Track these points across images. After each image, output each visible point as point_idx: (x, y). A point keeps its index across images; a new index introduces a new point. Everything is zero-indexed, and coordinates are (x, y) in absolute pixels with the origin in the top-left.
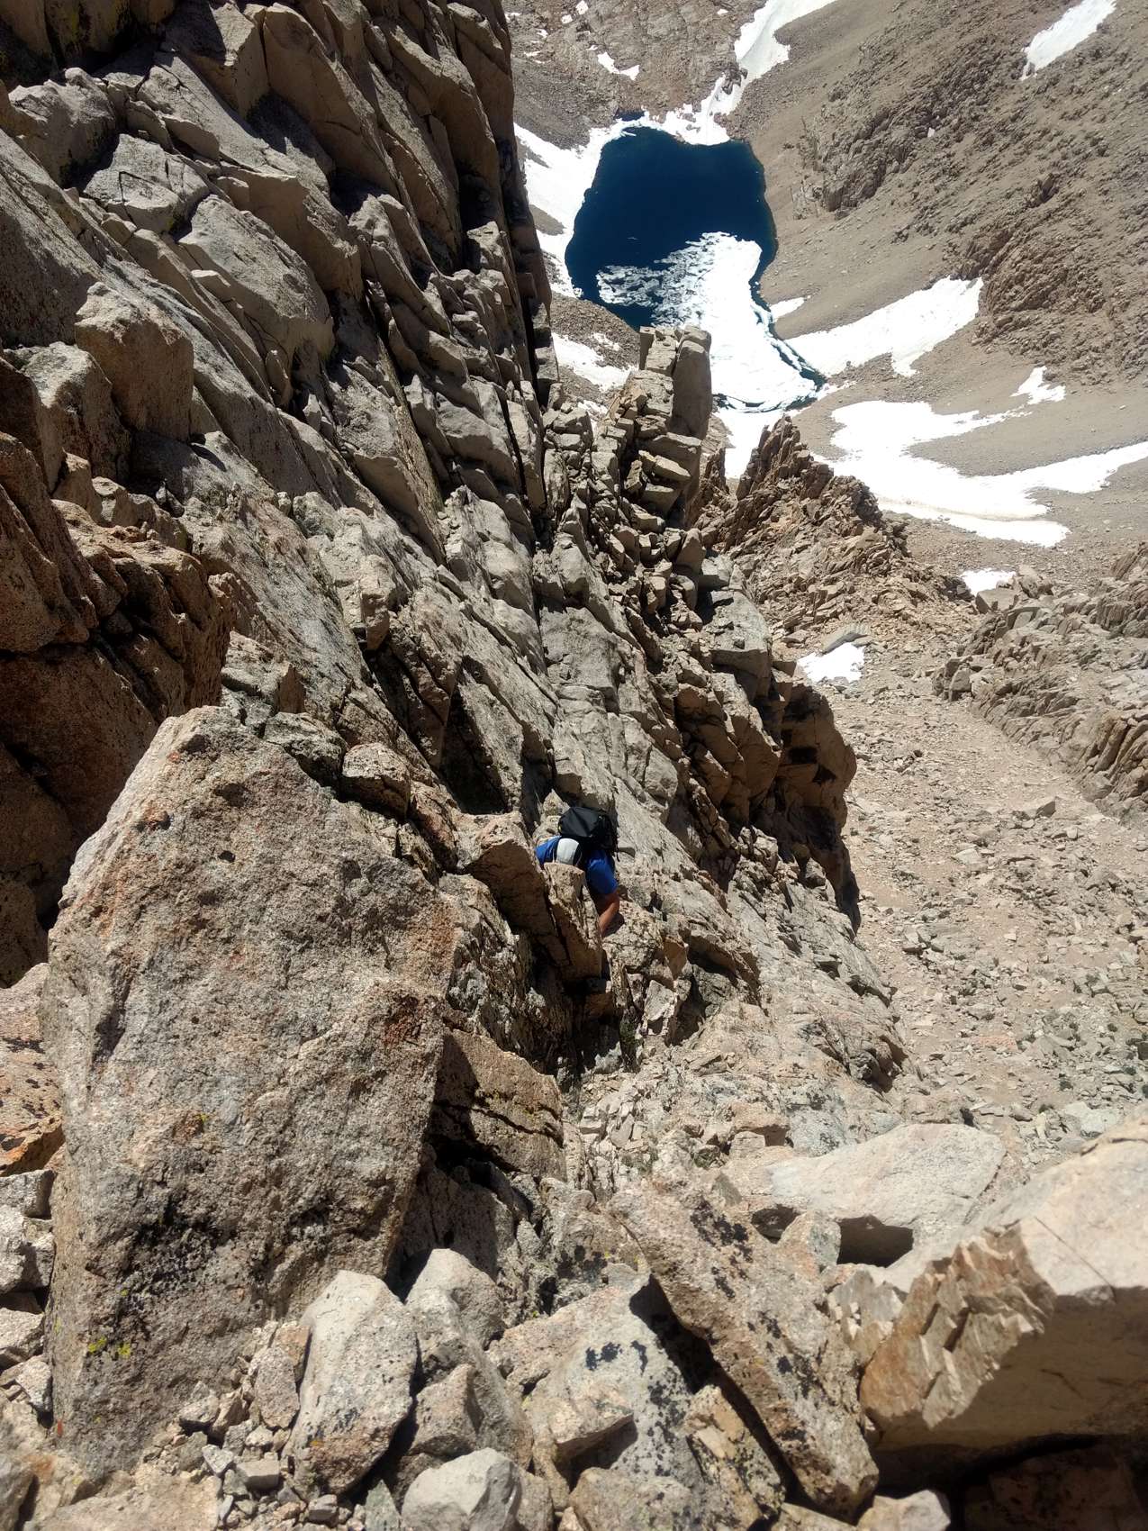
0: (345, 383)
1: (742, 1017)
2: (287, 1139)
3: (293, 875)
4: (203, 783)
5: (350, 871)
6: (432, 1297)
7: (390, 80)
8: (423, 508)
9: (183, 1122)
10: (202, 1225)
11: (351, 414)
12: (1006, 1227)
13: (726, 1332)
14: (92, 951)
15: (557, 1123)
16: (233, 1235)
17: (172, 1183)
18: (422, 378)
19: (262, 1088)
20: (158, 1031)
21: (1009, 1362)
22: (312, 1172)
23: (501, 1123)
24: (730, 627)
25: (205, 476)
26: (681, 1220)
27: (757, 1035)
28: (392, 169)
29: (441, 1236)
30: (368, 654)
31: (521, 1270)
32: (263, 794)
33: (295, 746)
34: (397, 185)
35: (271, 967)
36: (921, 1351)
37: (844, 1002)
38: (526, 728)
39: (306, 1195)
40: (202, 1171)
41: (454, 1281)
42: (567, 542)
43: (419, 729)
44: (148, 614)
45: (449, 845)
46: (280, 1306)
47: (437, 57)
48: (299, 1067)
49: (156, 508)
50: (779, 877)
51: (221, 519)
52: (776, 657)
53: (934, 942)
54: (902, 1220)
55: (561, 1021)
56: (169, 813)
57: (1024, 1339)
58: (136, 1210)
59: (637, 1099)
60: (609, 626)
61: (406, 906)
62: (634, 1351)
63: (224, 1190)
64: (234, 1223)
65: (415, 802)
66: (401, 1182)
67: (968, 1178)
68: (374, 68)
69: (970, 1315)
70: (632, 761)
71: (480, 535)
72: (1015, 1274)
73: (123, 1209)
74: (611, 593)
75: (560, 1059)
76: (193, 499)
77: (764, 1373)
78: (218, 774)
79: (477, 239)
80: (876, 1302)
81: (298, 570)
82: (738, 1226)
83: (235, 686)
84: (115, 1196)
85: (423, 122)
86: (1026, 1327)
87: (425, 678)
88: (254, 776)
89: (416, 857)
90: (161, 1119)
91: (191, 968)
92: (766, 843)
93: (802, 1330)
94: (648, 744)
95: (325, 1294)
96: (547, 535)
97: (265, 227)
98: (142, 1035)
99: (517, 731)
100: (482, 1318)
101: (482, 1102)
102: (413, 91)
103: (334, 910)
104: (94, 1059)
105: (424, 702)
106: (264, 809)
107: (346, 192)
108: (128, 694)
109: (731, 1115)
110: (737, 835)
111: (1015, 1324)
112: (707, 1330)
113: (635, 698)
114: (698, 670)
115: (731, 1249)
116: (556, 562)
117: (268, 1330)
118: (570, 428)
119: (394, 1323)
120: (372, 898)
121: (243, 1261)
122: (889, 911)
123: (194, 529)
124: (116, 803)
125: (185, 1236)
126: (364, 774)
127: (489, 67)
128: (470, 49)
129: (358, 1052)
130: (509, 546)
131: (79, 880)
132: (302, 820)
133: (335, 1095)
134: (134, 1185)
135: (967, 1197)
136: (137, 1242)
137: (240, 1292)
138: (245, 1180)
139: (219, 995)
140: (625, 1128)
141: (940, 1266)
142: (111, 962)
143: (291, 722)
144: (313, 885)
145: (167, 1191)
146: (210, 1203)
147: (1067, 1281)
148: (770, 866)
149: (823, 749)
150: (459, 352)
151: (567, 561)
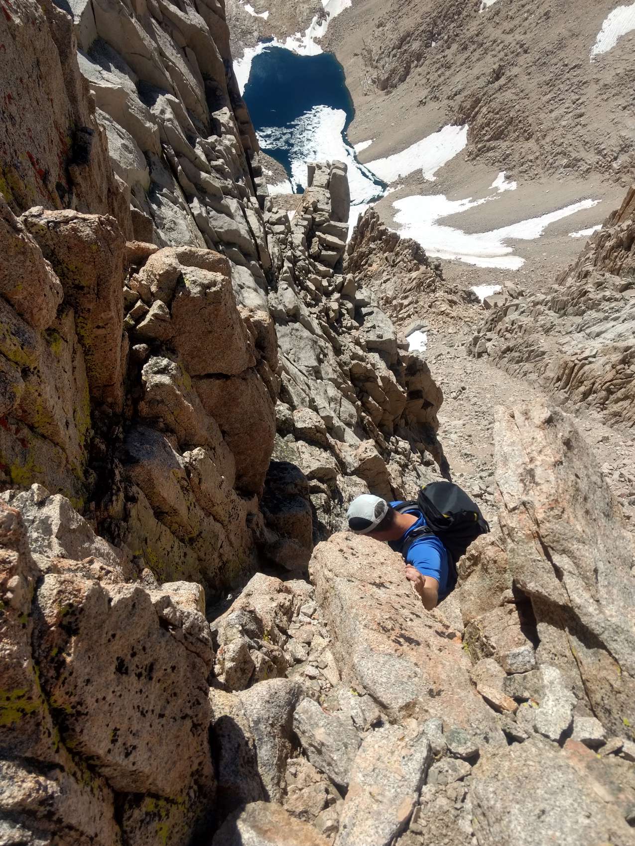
0: (159, 204)
7: (162, 28)
11: (165, 221)
18: (199, 199)
24: (374, 327)
28: (169, 79)
34: (173, 88)
42: (286, 286)
47: (187, 13)
50: (412, 462)
52: (399, 342)
53: (488, 489)
60: (312, 331)
68: (154, 21)
70: (332, 405)
71: (239, 285)
74: (311, 313)
79: (218, 117)
85: (183, 50)
92: (404, 444)
94: (340, 395)
96: (274, 283)
97: (107, 116)
102: (176, 34)
107: (147, 93)
110: (388, 441)
113: (330, 371)
114: (361, 352)
116: (280, 298)
118: (279, 222)
122: (462, 475)
126: (306, 425)
127: (215, 18)
128: (204, 8)
130: (256, 290)
148: (407, 457)
149: (426, 390)
150: (216, 182)
151: (286, 297)
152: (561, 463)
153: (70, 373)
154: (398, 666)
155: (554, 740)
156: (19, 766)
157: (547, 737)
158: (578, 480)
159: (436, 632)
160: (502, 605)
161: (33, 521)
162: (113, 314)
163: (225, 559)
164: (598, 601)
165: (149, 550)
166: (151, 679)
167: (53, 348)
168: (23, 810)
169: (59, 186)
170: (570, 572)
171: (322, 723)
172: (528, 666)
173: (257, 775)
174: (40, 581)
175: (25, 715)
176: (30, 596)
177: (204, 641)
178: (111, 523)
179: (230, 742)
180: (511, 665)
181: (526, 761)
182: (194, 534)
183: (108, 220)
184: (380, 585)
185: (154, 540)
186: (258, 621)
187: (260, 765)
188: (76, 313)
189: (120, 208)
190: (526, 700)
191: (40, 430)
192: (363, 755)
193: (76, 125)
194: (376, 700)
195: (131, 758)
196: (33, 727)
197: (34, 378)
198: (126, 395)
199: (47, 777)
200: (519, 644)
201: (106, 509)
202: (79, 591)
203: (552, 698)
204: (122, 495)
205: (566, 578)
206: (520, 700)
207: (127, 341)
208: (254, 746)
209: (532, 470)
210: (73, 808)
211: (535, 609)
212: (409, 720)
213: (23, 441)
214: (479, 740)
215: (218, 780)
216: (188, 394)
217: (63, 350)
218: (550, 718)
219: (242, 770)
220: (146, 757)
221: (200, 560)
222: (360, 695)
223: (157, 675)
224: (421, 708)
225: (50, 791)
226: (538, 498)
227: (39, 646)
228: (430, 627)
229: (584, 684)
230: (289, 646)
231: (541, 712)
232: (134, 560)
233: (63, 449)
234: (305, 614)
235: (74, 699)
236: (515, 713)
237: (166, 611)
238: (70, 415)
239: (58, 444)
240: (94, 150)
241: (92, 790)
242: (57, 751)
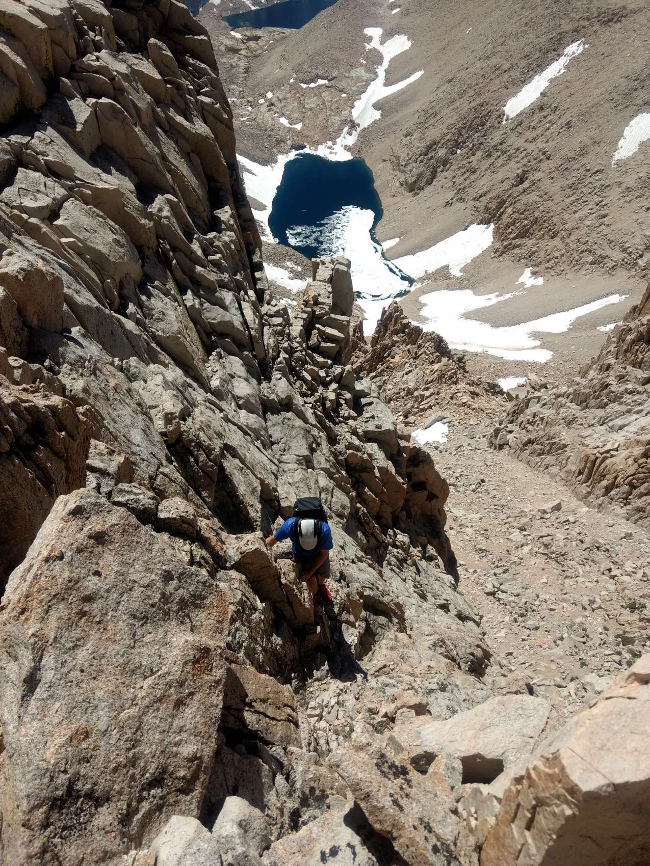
0: (149, 295)
1: (396, 641)
2: (138, 738)
3: (135, 582)
4: (82, 532)
5: (167, 577)
6: (228, 827)
7: (168, 136)
8: (198, 363)
9: (76, 733)
10: (89, 795)
11: (153, 312)
12: (553, 754)
13: (401, 832)
14: (20, 634)
15: (294, 714)
16: (108, 800)
17: (71, 771)
18: (193, 291)
19: (122, 708)
20: (60, 679)
21: (561, 833)
22: (154, 756)
23: (262, 717)
24: (373, 417)
25: (72, 351)
26: (370, 766)
27: (406, 650)
28: (171, 181)
29: (231, 788)
30: (169, 447)
31: (279, 805)
32: (117, 536)
33: (130, 502)
34: (174, 189)
35: (125, 636)
36: (512, 833)
37: (454, 627)
38: (262, 482)
39: (150, 771)
40: (88, 762)
41: (240, 815)
42: (279, 376)
43: (200, 487)
44: (44, 434)
45: (221, 553)
46: (137, 840)
47: (193, 123)
48: (144, 693)
49: (45, 371)
50: (411, 557)
51: (82, 375)
52: (400, 433)
53: (502, 587)
54: (496, 754)
55: (292, 652)
56: (63, 551)
57: (568, 819)
58: (50, 789)
59: (339, 695)
60: (306, 421)
61: (201, 595)
62: (348, 849)
63: (102, 772)
64: (108, 792)
65: (200, 530)
66: (206, 757)
67: (531, 725)
68: (159, 130)
69: (538, 809)
70: (324, 496)
71: (230, 375)
72: (560, 781)
73: (42, 790)
74: (306, 403)
75: (293, 675)
76: (65, 365)
77: (424, 855)
78: (90, 527)
79: (219, 215)
80: (485, 805)
81: (127, 401)
82: (402, 767)
83: (93, 470)
84: (37, 782)
85: (187, 156)
86: (569, 812)
87: (202, 457)
88: (111, 526)
89: (202, 561)
90: (63, 732)
91: (79, 640)
92: (402, 538)
93: (444, 826)
94: (332, 486)
95: (164, 831)
96: (267, 373)
97: (101, 214)
98: (51, 682)
99: (256, 483)
100: (258, 838)
101: (250, 705)
102: (181, 141)
103: (160, 600)
104: (22, 700)
105: (202, 471)
106: (117, 545)
107: (146, 193)
108: (33, 479)
109: (394, 700)
110: (385, 534)
111: (563, 811)
112: (390, 832)
113: (323, 460)
114: (357, 442)
115: (400, 781)
116: (273, 388)
117: (131, 856)
118: (277, 314)
119: (206, 845)
120: (181, 591)
121: (114, 815)
122: (475, 572)
123: (66, 381)
124: (32, 546)
125: (79, 803)
126: (170, 516)
127: (221, 128)
128: (211, 119)
129: (178, 682)
130: (247, 380)
131: (11, 593)
132: (139, 550)
133: (165, 709)
134: (48, 774)
135: (532, 737)
136: (51, 808)
137: (113, 834)
138: (114, 765)
139: (96, 654)
140: (333, 712)
141: (518, 780)
142: (32, 640)
143: (126, 489)
144: (147, 587)
145: (68, 776)
146: (94, 781)
147: (588, 783)
148: (406, 551)
149: (430, 482)
150: (213, 276)
151: (280, 387)
209: (32, 565)
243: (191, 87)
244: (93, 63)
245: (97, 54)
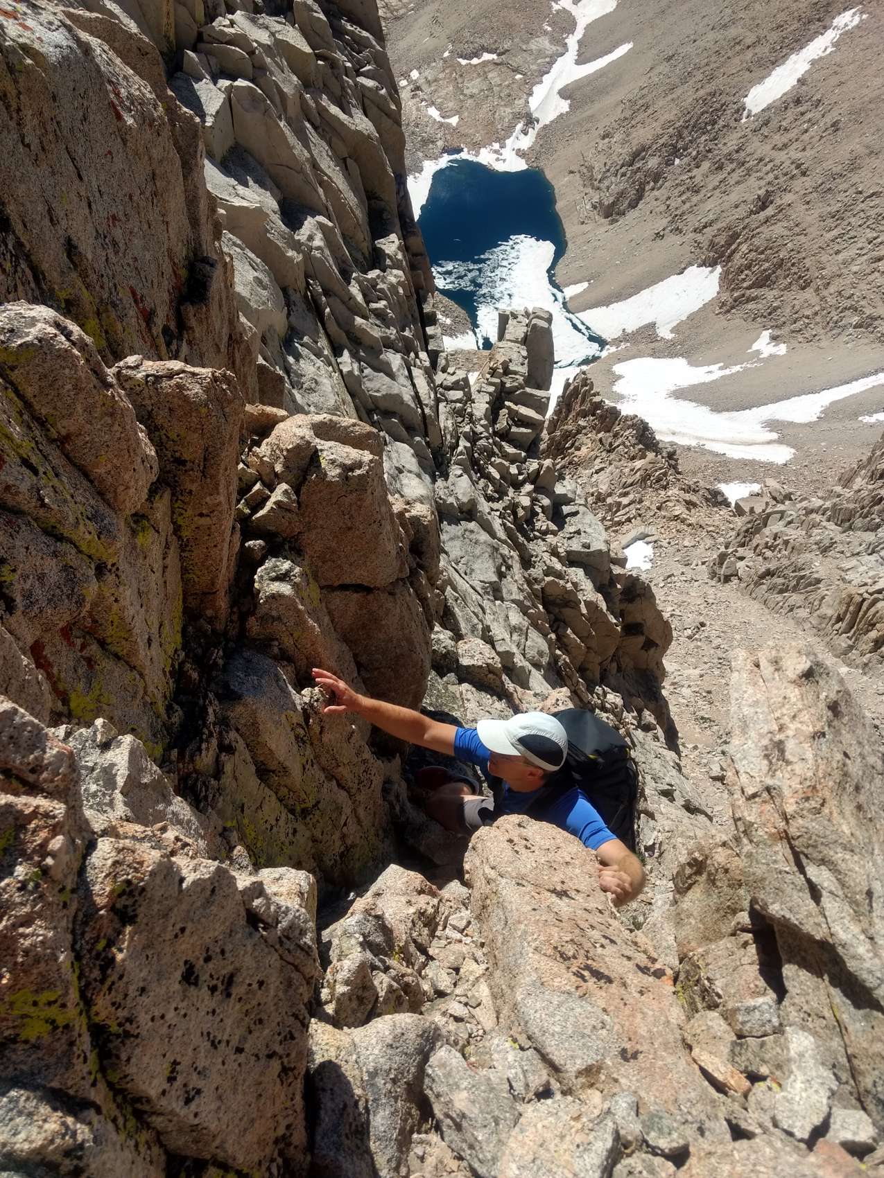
0: (298, 357)
7: (319, 134)
11: (303, 379)
18: (350, 352)
24: (578, 532)
28: (323, 197)
34: (327, 209)
42: (460, 472)
47: (351, 116)
50: (625, 724)
52: (612, 555)
60: (492, 534)
68: (308, 125)
70: (515, 637)
71: (397, 468)
74: (492, 510)
79: (383, 247)
85: (343, 162)
92: (614, 698)
94: (526, 624)
96: (444, 467)
97: (239, 242)
102: (335, 140)
107: (293, 214)
110: (592, 692)
113: (515, 589)
114: (558, 566)
116: (452, 488)
118: (456, 386)
122: (695, 748)
126: (474, 663)
127: (387, 122)
128: (374, 110)
130: (419, 476)
148: (618, 716)
149: (649, 623)
150: (374, 331)
151: (460, 486)
152: (823, 735)
153: (158, 574)
154: (579, 1010)
155: (801, 1140)
156: (41, 1099)
157: (790, 1134)
158: (848, 761)
159: (637, 966)
160: (734, 934)
161: (93, 769)
162: (222, 498)
163: (349, 842)
164: (871, 939)
165: (246, 821)
166: (229, 995)
167: (140, 540)
168: (43, 1159)
169: (166, 330)
170: (831, 892)
171: (464, 1084)
172: (768, 1028)
173: (368, 1151)
174: (91, 846)
175: (56, 1028)
176: (76, 865)
177: (306, 950)
178: (197, 779)
179: (332, 1099)
180: (743, 1023)
181: (755, 1165)
182: (309, 805)
183: (224, 375)
184: (562, 894)
185: (253, 808)
186: (386, 930)
187: (372, 1138)
188: (173, 495)
189: (243, 360)
190: (763, 1078)
191: (113, 648)
192: (520, 1138)
193: (195, 255)
194: (545, 1058)
195: (193, 1106)
196: (65, 1047)
197: (110, 578)
198: (231, 607)
199: (78, 1119)
200: (756, 993)
201: (192, 760)
202: (141, 863)
203: (800, 1078)
204: (214, 742)
205: (826, 900)
206: (754, 1078)
207: (238, 536)
208: (367, 1109)
209: (781, 742)
210: (108, 1166)
211: (780, 942)
212: (589, 1091)
213: (89, 661)
214: (690, 1132)
215: (313, 1154)
216: (314, 610)
217: (151, 542)
218: (796, 1107)
219: (347, 1142)
220: (213, 1106)
221: (314, 840)
222: (522, 1049)
223: (237, 991)
224: (608, 1076)
225: (80, 1138)
226: (788, 782)
227: (83, 934)
228: (629, 958)
229: (849, 1061)
230: (429, 971)
231: (784, 1097)
232: (224, 833)
233: (141, 675)
234: (455, 928)
235: (122, 1014)
236: (746, 1096)
237: (256, 902)
238: (155, 630)
239: (134, 667)
240: (216, 285)
241: (136, 1146)
242: (94, 1084)
243: (349, 64)
244: (226, 30)
245: (230, 16)
